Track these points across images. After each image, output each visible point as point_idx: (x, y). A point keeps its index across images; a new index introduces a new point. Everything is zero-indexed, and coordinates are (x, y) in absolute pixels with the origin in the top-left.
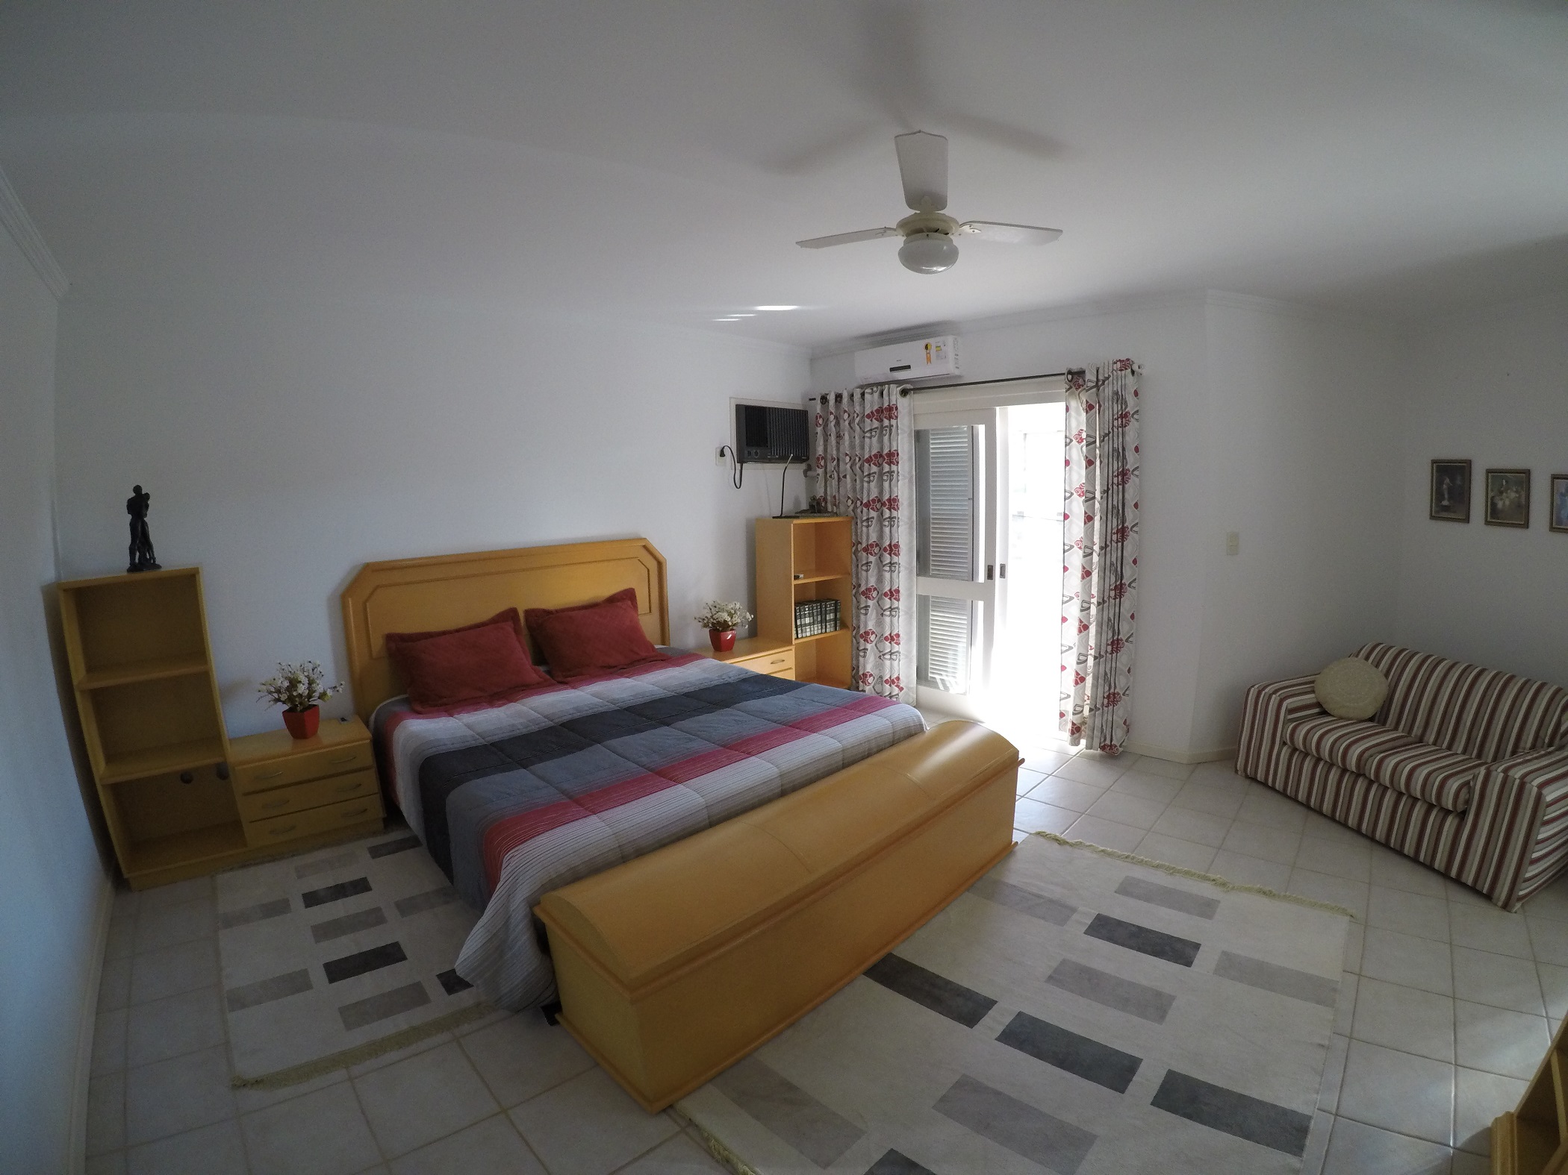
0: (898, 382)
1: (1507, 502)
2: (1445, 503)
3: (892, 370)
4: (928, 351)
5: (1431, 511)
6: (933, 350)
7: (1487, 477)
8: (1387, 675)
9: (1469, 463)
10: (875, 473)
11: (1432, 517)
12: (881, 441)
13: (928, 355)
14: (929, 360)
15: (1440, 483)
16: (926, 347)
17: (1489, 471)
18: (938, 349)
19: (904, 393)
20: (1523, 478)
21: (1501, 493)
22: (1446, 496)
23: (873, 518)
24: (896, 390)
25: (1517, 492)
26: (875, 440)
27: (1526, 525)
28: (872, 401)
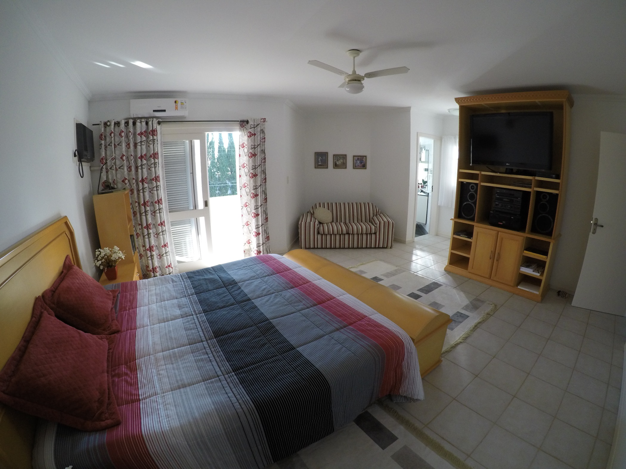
0: (157, 118)
1: (340, 163)
2: (320, 164)
3: (154, 111)
4: (176, 104)
5: (315, 166)
6: (179, 104)
7: (334, 157)
8: (329, 209)
9: (327, 153)
10: (145, 164)
11: (315, 168)
12: (148, 147)
13: (176, 106)
14: (176, 108)
15: (318, 159)
16: (175, 102)
17: (334, 155)
18: (182, 104)
19: (159, 123)
20: (344, 157)
21: (338, 160)
22: (320, 162)
23: (146, 187)
24: (155, 121)
25: (343, 160)
26: (144, 147)
27: (346, 168)
28: (141, 127)
